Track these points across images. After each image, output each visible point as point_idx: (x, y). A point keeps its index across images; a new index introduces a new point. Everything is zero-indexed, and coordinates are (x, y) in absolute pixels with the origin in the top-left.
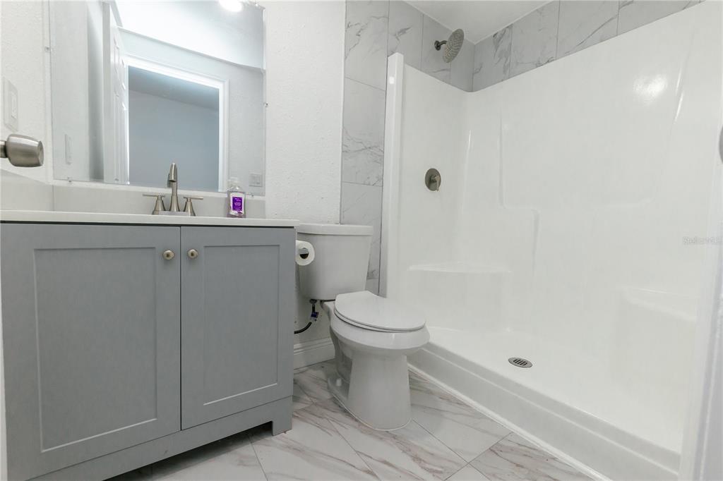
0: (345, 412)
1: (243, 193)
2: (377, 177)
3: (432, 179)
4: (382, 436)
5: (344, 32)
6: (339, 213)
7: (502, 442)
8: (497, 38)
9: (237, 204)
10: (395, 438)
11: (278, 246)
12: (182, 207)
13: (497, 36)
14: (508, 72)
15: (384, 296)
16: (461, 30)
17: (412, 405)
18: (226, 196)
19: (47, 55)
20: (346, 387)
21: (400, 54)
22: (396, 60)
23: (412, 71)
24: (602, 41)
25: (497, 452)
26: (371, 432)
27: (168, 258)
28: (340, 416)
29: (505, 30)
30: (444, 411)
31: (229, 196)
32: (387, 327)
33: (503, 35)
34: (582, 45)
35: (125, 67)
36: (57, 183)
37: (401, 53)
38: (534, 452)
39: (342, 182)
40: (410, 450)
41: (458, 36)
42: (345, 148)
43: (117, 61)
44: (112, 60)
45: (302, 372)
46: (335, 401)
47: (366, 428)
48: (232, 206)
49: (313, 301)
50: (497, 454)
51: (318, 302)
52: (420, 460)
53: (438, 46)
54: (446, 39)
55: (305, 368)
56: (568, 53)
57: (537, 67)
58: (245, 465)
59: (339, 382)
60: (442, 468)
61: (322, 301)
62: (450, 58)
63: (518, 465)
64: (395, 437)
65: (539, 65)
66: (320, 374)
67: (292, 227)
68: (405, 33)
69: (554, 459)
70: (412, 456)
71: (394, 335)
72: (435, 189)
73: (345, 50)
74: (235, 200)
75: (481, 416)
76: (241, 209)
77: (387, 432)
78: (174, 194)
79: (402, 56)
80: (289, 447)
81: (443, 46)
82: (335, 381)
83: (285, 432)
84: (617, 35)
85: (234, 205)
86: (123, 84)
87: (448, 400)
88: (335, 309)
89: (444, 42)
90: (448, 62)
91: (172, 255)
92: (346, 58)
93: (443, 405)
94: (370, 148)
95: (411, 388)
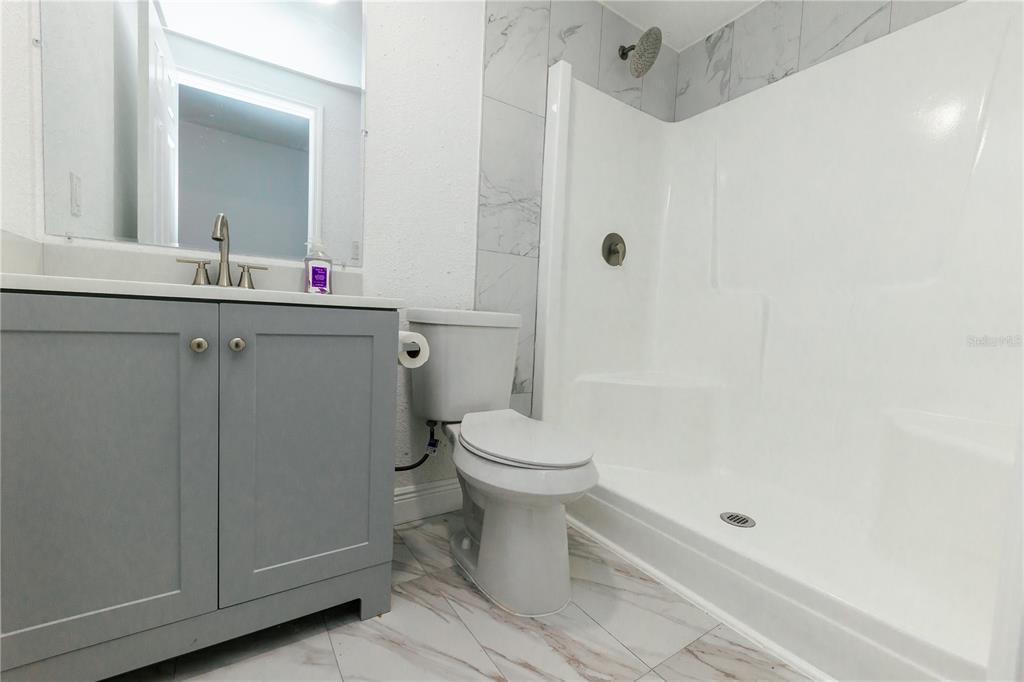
0: (473, 588)
1: (329, 261)
2: (531, 244)
3: (613, 248)
4: (523, 625)
5: (483, 28)
6: (473, 296)
7: (707, 639)
8: (712, 43)
9: (319, 278)
10: (543, 629)
11: (372, 336)
12: (235, 280)
13: (713, 38)
14: (727, 92)
15: (539, 418)
16: (658, 29)
17: (572, 579)
18: (302, 265)
19: (36, 51)
20: (475, 550)
21: (566, 63)
22: (561, 72)
23: (584, 89)
24: (866, 42)
25: (696, 653)
26: (507, 618)
27: (200, 350)
28: (465, 594)
29: (723, 31)
30: (620, 589)
31: (307, 266)
32: (535, 461)
33: (720, 38)
34: (837, 49)
35: (173, 85)
36: (50, 240)
37: (568, 61)
38: (753, 655)
39: (478, 249)
40: (564, 648)
41: (653, 38)
42: (484, 201)
43: (159, 76)
44: (152, 74)
45: (415, 527)
46: (459, 570)
47: (500, 613)
48: (311, 279)
49: (432, 423)
50: (697, 657)
51: (439, 425)
52: (579, 662)
53: (624, 53)
54: (635, 42)
55: (420, 522)
56: (815, 62)
57: (770, 83)
58: (313, 664)
59: (466, 543)
60: (612, 675)
61: (445, 423)
62: (640, 72)
63: (728, 675)
64: (543, 627)
65: (772, 79)
66: (441, 530)
67: (395, 310)
68: (573, 33)
69: (784, 666)
70: (566, 657)
71: (544, 472)
72: (617, 263)
73: (485, 55)
74: (315, 271)
75: (677, 599)
76: (325, 285)
77: (532, 619)
78: (225, 261)
79: (570, 66)
80: (383, 639)
81: (631, 53)
82: (461, 541)
83: (379, 616)
84: (889, 32)
85: (314, 279)
86: (170, 109)
87: (627, 573)
88: (460, 435)
89: (632, 48)
90: (638, 77)
91: (205, 345)
92: (485, 67)
93: (619, 580)
94: (520, 201)
95: (570, 554)
